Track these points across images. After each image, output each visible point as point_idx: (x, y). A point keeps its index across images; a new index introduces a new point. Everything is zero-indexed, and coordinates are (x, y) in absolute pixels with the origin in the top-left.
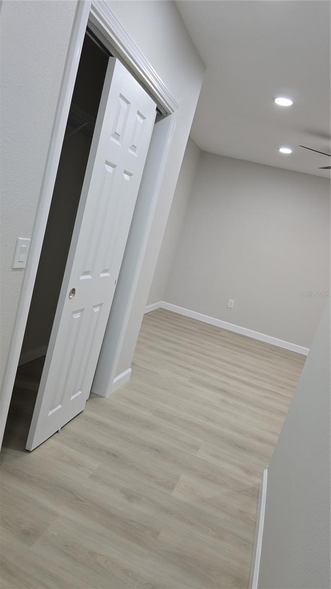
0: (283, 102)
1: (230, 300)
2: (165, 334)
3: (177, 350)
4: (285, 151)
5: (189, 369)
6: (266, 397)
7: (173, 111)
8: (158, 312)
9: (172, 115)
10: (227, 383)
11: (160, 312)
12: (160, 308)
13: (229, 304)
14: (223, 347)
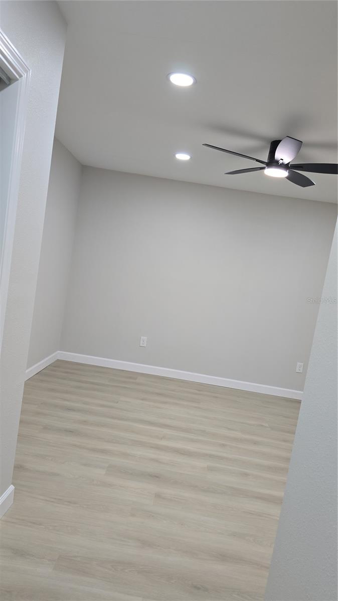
0: (182, 80)
1: (142, 337)
2: (65, 400)
3: (85, 422)
4: (183, 157)
5: (103, 451)
6: (210, 469)
7: (21, 76)
8: (55, 367)
9: (19, 81)
10: (156, 461)
11: (58, 365)
12: (58, 360)
13: (142, 342)
14: (143, 399)
